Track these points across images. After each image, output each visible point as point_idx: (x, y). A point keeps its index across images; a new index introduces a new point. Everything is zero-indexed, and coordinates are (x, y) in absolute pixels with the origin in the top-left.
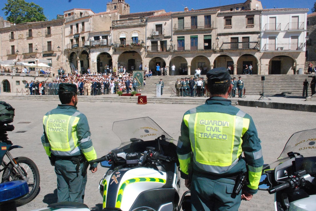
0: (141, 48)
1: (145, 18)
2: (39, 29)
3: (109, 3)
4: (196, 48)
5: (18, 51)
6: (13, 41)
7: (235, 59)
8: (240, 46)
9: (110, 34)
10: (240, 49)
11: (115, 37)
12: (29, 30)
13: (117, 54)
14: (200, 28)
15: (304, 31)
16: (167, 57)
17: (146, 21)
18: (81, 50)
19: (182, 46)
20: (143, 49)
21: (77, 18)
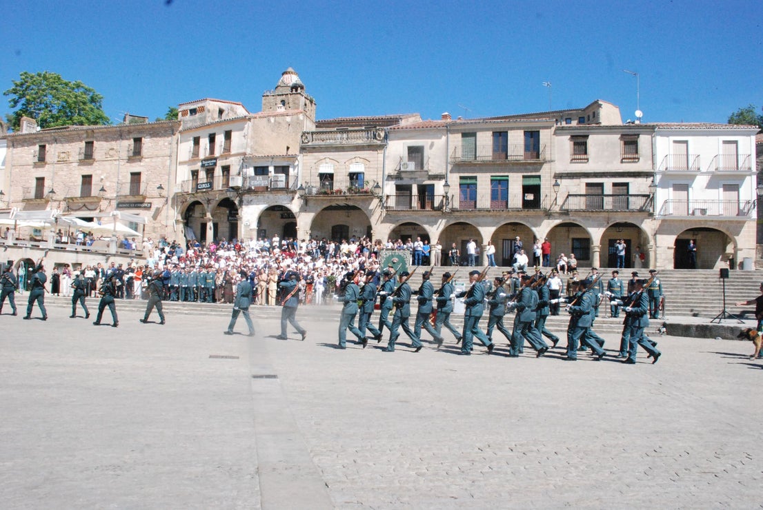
0: (372, 199)
1: (382, 130)
2: (113, 143)
3: (268, 94)
4: (504, 204)
5: (52, 192)
6: (43, 166)
7: (596, 234)
8: (608, 203)
9: (294, 162)
10: (608, 211)
11: (306, 170)
12: (86, 143)
13: (309, 212)
14: (514, 158)
15: (750, 175)
16: (435, 223)
17: (386, 137)
18: (219, 198)
19: (471, 199)
20: (375, 202)
21: (212, 121)
